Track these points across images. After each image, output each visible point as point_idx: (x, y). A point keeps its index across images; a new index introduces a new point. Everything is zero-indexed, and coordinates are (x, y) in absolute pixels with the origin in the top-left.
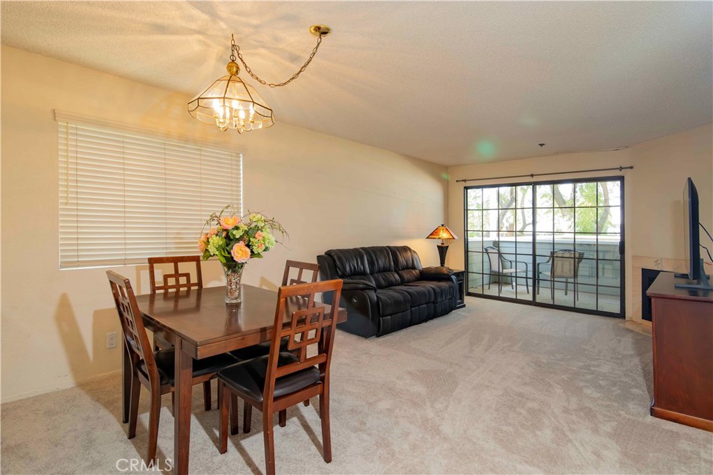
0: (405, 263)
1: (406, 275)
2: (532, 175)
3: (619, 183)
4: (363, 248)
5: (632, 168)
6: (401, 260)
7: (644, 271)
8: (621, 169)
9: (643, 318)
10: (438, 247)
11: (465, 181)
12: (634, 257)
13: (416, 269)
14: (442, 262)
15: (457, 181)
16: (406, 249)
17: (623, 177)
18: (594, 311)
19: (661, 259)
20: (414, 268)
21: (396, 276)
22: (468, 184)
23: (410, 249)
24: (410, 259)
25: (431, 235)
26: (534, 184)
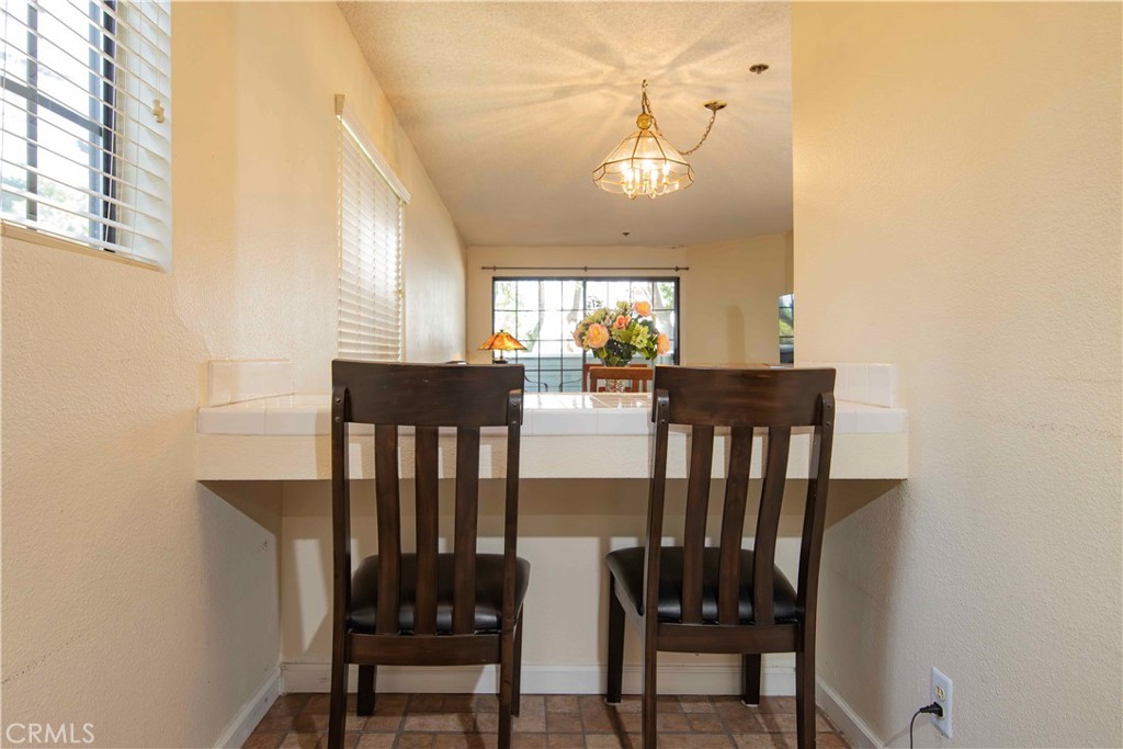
2: (586, 269)
3: (673, 284)
5: (687, 269)
8: (677, 269)
11: (495, 268)
15: (486, 268)
17: (678, 279)
22: (498, 273)
26: (587, 279)
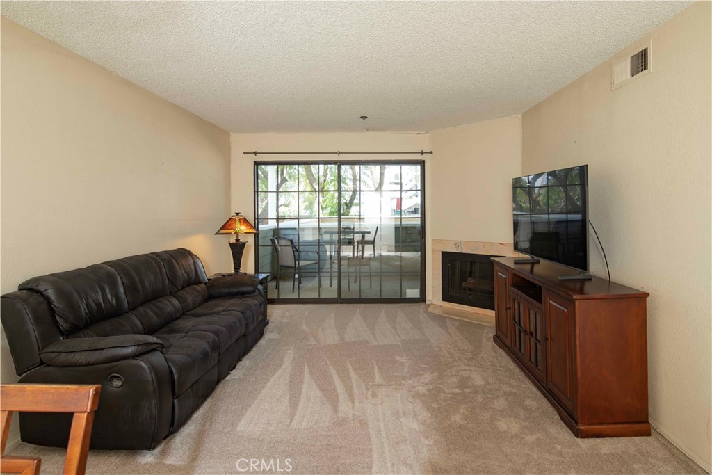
0: (186, 276)
1: (190, 296)
2: (339, 152)
3: (419, 167)
4: (110, 263)
5: (432, 153)
6: (181, 273)
7: (443, 253)
8: (422, 153)
9: (443, 300)
10: (231, 245)
11: (256, 154)
12: (434, 241)
13: (201, 283)
14: (237, 265)
15: (245, 153)
16: (184, 253)
17: (423, 162)
18: (398, 299)
19: (461, 242)
20: (198, 281)
21: (175, 302)
22: (260, 158)
23: (189, 253)
24: (193, 268)
25: (222, 228)
26: (339, 164)
